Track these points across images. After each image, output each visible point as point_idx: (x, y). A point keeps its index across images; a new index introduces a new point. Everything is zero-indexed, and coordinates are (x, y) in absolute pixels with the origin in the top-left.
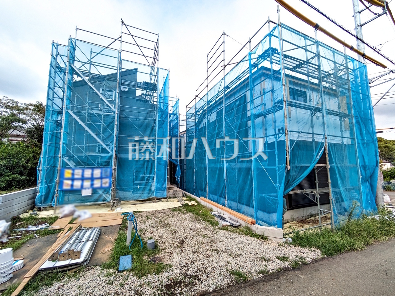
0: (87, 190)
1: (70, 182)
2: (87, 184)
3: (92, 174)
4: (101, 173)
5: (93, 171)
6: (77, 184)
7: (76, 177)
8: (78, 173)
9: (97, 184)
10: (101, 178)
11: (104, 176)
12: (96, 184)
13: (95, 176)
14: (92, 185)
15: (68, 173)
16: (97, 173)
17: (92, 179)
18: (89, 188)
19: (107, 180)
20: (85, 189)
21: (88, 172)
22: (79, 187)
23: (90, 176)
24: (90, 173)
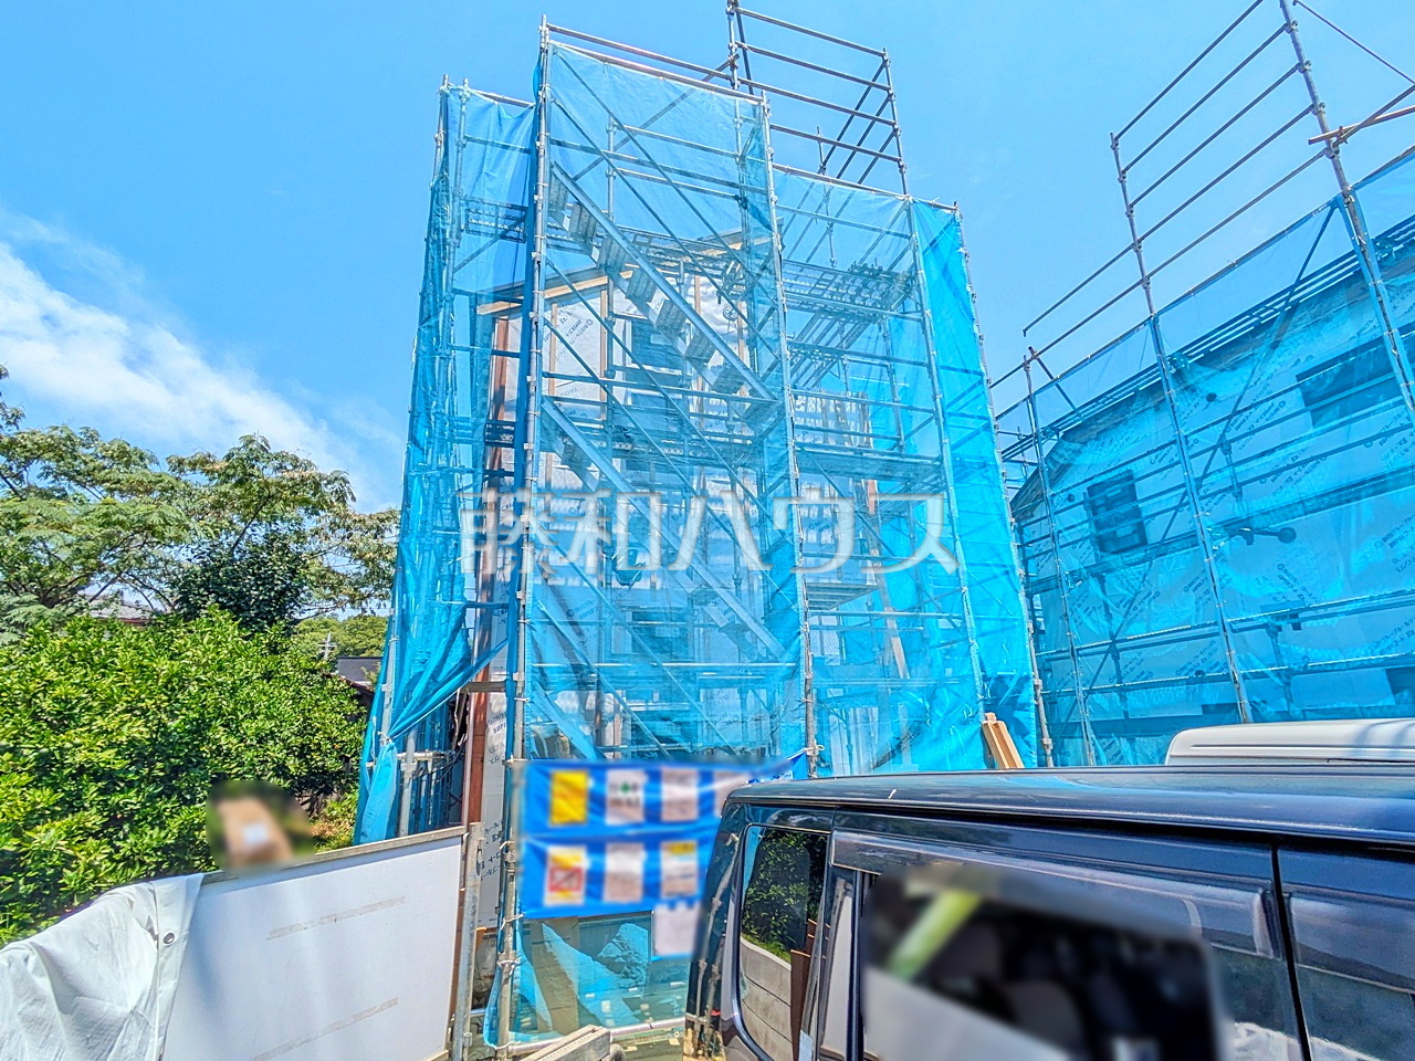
0: (682, 912)
1: (579, 858)
2: (679, 863)
5: (706, 776)
6: (624, 869)
7: (613, 819)
8: (627, 791)
15: (572, 794)
18: (690, 901)
20: (672, 901)
21: (683, 782)
22: (637, 891)
23: (691, 811)
24: (693, 793)
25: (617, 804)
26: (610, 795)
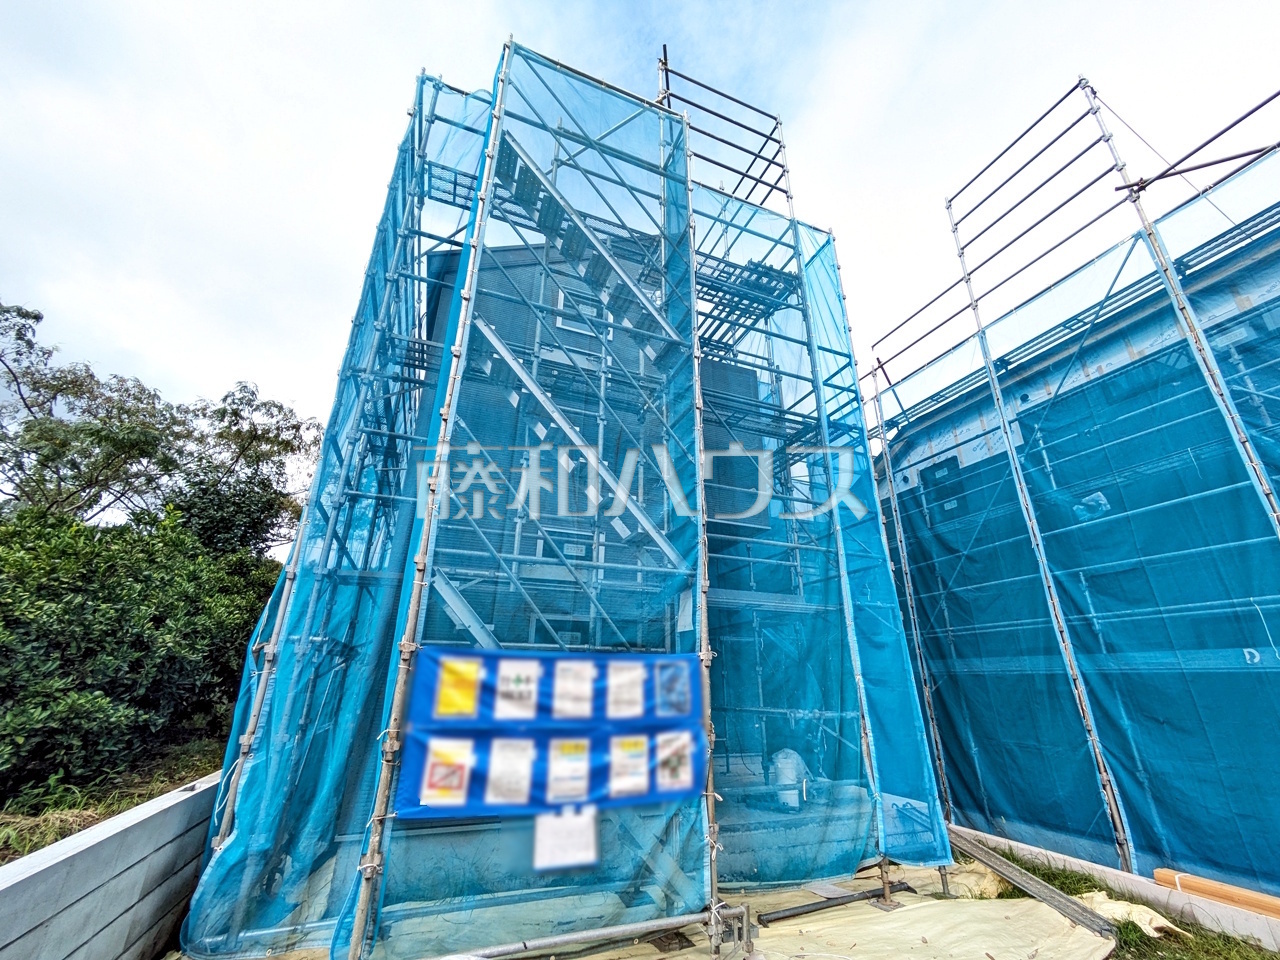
0: (570, 821)
1: (464, 754)
2: (569, 766)
3: (600, 695)
4: (648, 691)
5: (602, 672)
6: (510, 769)
7: (504, 711)
8: (518, 682)
9: (628, 768)
10: (648, 726)
11: (661, 712)
12: (624, 770)
13: (614, 709)
14: (599, 774)
15: (461, 682)
16: (627, 683)
17: (597, 731)
18: (579, 806)
19: (682, 740)
20: (557, 809)
21: (578, 677)
22: (522, 798)
23: (585, 710)
24: (586, 689)
25: (508, 696)
26: (501, 687)
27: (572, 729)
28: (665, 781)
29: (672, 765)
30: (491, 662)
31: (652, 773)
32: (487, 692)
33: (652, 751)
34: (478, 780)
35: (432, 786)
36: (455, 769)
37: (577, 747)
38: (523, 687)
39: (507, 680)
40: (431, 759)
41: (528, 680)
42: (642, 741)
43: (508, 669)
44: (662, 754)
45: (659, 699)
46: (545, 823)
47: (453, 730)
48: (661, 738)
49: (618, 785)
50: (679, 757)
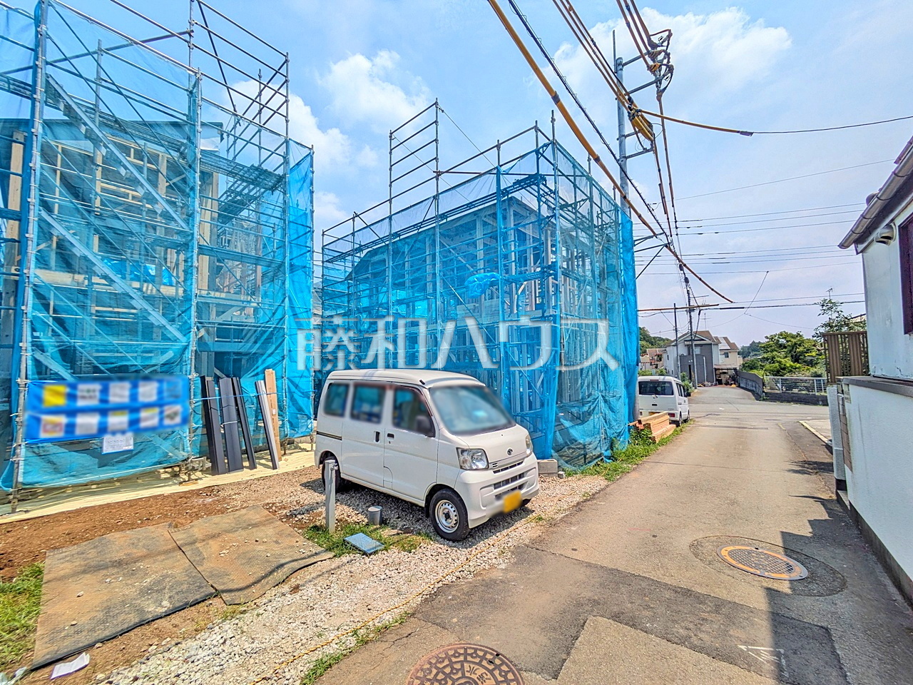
0: (119, 437)
1: (63, 420)
2: (118, 420)
3: (134, 397)
4: (160, 392)
5: (135, 386)
6: (87, 423)
7: (81, 403)
8: (89, 393)
9: (149, 418)
10: (160, 404)
11: (167, 400)
12: (146, 419)
13: (142, 399)
14: (135, 421)
16: (148, 391)
17: (133, 408)
18: (123, 432)
19: (177, 407)
20: (114, 433)
21: (122, 388)
22: (94, 431)
23: (126, 400)
24: (127, 393)
25: (84, 397)
26: (79, 393)
27: (119, 408)
28: (167, 422)
29: (171, 417)
30: (73, 387)
31: (161, 420)
32: (72, 397)
33: (161, 412)
34: (70, 427)
35: (46, 431)
36: (56, 425)
37: (122, 414)
38: (92, 394)
39: (82, 391)
40: (43, 423)
41: (94, 391)
42: (157, 410)
43: (83, 387)
44: (167, 413)
45: (165, 394)
46: (107, 438)
47: (56, 411)
48: (166, 408)
49: (143, 425)
50: (176, 414)
